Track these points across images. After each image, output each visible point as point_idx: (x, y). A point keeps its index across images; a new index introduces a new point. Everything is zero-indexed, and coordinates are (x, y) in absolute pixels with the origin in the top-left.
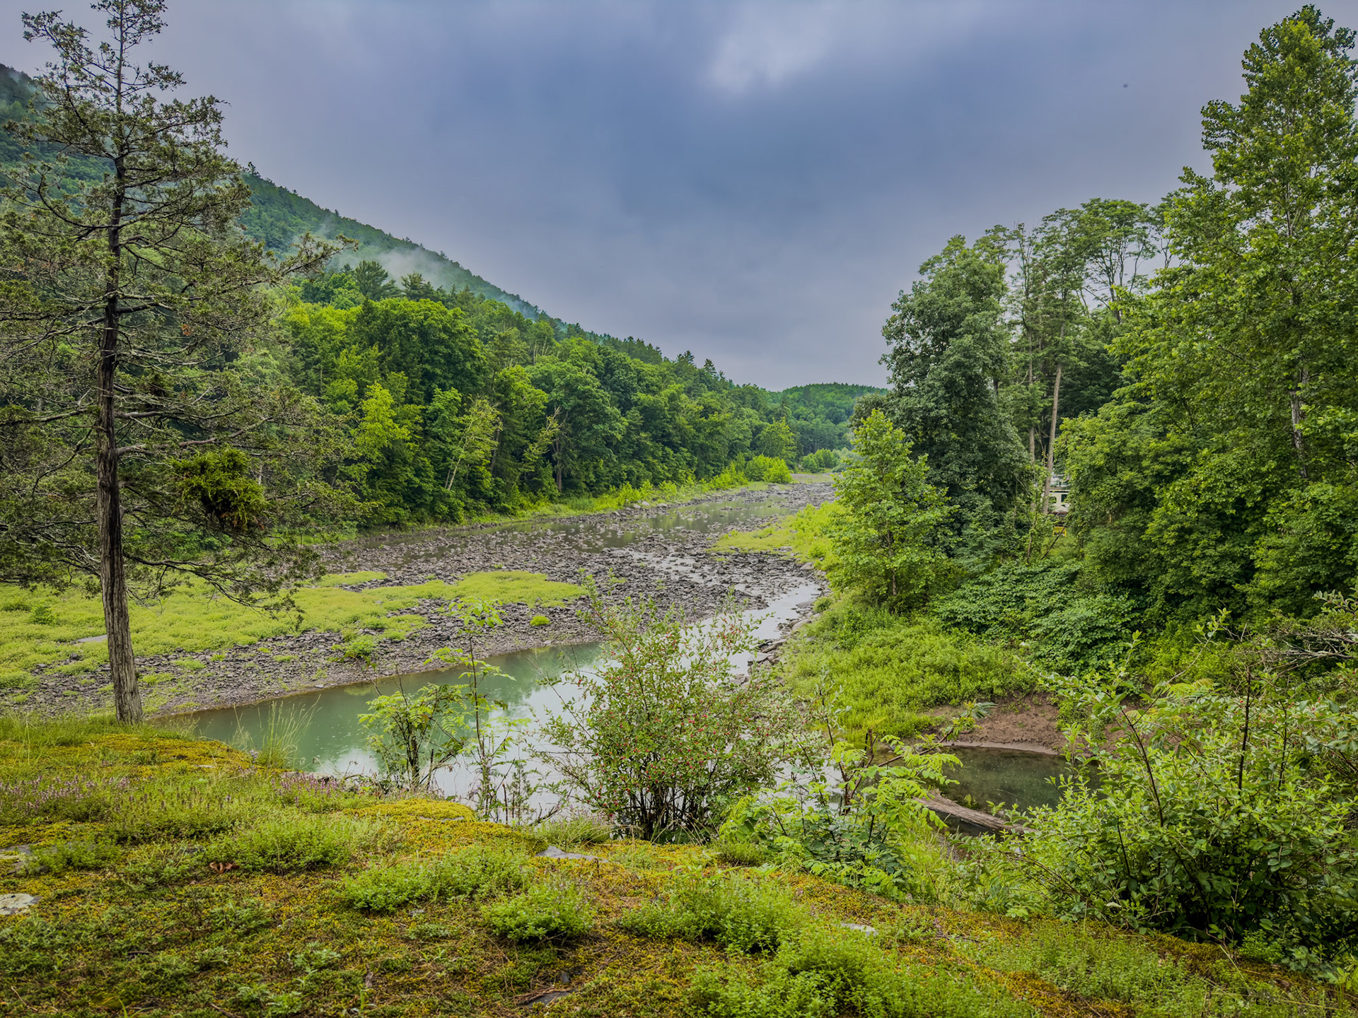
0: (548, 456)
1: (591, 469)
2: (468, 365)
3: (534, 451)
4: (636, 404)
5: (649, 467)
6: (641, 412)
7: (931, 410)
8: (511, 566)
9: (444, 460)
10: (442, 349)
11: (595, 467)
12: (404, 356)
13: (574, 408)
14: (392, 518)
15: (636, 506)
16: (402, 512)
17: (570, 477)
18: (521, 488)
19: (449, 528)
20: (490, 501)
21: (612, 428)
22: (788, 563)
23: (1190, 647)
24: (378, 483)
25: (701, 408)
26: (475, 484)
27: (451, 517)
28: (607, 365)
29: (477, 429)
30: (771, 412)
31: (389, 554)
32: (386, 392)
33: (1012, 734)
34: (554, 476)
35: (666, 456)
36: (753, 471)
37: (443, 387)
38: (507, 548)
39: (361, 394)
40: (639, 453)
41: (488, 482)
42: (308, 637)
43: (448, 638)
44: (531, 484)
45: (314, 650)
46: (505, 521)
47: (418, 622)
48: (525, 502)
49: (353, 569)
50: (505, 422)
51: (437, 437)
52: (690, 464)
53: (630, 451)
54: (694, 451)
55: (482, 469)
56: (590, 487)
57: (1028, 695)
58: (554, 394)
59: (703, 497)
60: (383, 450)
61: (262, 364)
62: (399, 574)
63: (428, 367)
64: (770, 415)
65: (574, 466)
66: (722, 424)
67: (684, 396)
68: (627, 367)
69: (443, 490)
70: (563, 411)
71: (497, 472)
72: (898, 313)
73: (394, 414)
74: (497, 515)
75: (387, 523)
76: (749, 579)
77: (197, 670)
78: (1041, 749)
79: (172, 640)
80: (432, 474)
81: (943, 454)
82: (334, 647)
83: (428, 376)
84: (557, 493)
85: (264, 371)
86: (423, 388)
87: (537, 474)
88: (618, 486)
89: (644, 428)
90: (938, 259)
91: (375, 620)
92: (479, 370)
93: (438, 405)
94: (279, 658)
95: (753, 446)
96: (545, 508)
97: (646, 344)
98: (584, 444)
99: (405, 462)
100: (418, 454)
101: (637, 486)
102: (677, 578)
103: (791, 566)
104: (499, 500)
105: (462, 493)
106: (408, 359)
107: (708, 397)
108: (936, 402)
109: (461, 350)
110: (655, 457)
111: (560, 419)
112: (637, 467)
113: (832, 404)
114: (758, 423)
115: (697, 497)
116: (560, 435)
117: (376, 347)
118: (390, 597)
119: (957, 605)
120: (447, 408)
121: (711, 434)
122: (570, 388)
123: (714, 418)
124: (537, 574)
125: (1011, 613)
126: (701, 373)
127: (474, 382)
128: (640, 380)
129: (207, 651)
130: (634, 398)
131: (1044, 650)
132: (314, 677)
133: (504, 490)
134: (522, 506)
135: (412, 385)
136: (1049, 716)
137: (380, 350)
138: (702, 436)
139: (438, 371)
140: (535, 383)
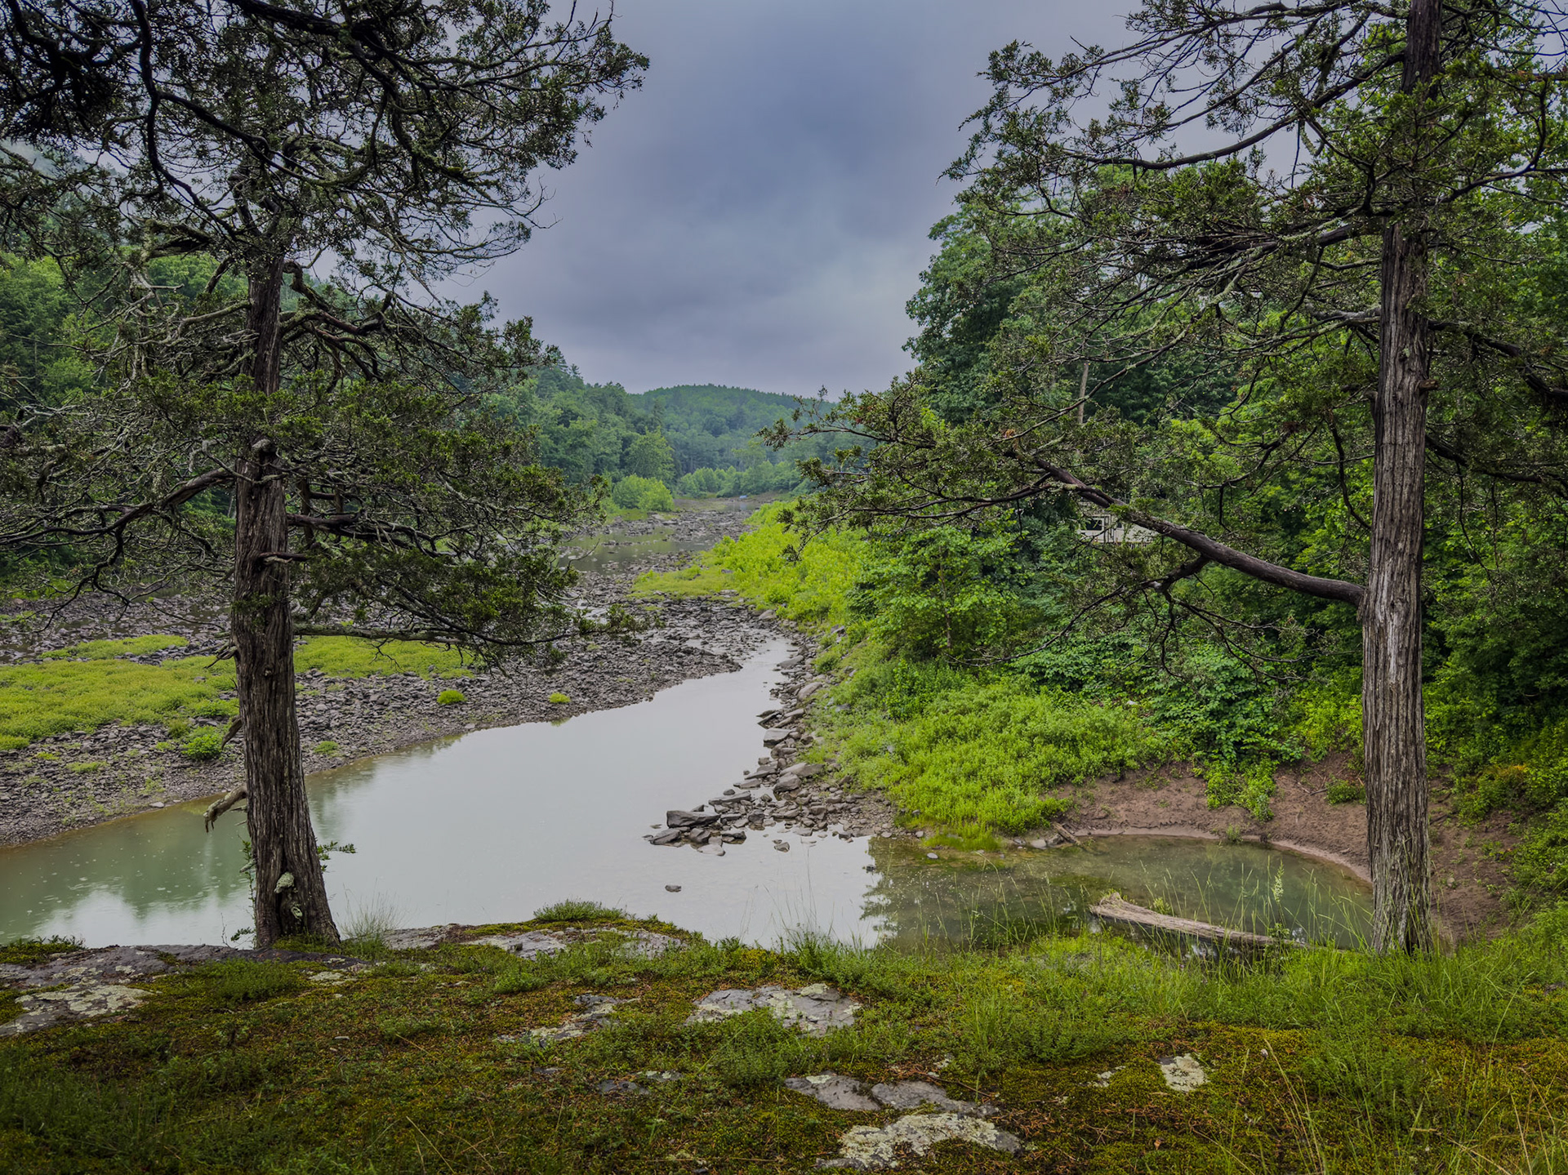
22: (738, 611)
23: (1350, 699)
25: (559, 412)
30: (640, 419)
33: (1156, 816)
36: (623, 495)
42: (111, 733)
43: (328, 727)
45: (130, 752)
49: (125, 631)
57: (1164, 765)
64: (639, 425)
66: (588, 434)
67: (535, 397)
76: (701, 633)
78: (1198, 834)
82: (159, 745)
91: (205, 704)
94: (77, 767)
95: (623, 464)
103: (744, 615)
113: (710, 412)
114: (625, 433)
118: (212, 671)
119: (1042, 657)
121: (573, 447)
123: (577, 425)
125: (1111, 664)
131: (1175, 709)
132: (143, 791)
136: (1196, 791)
138: (561, 450)
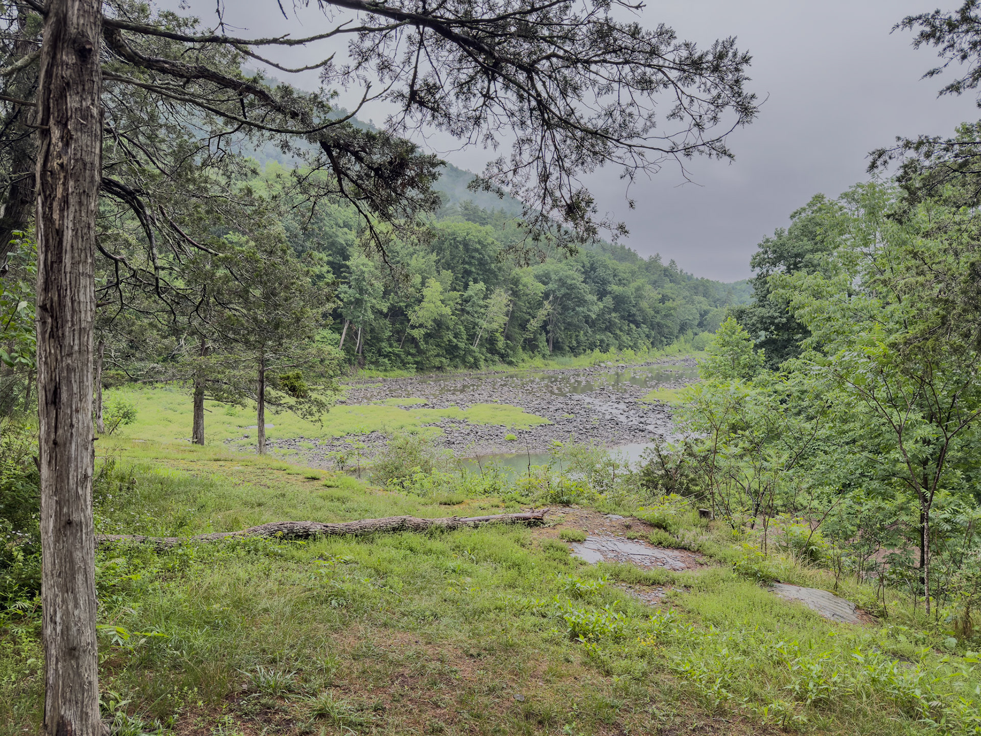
0: (544, 327)
1: (574, 337)
2: (493, 266)
3: (534, 325)
4: (610, 293)
5: (617, 337)
6: (614, 299)
7: (776, 318)
8: (504, 401)
9: (474, 328)
10: (477, 255)
11: (577, 336)
12: (452, 259)
13: (564, 296)
14: (437, 364)
15: (602, 365)
16: (444, 360)
17: (558, 342)
18: (524, 349)
19: (474, 372)
20: (502, 356)
21: (589, 310)
24: (431, 341)
25: (660, 296)
26: (493, 344)
27: (475, 365)
28: (592, 265)
29: (495, 309)
30: (718, 300)
31: (431, 387)
32: (438, 283)
34: (547, 341)
35: (630, 330)
36: (698, 343)
37: (476, 281)
38: (506, 389)
39: (423, 284)
40: (609, 327)
41: (501, 343)
42: (374, 435)
44: (531, 346)
46: (511, 370)
47: (438, 432)
48: (526, 358)
49: (408, 395)
50: (515, 304)
51: (468, 313)
52: (648, 337)
53: (603, 326)
54: (652, 327)
55: (498, 335)
56: (572, 349)
58: (550, 285)
59: (654, 360)
60: (435, 320)
61: (363, 265)
62: (435, 401)
63: (467, 266)
64: (716, 302)
65: (561, 335)
66: (674, 309)
67: (647, 288)
68: (606, 267)
69: (471, 347)
70: (556, 298)
71: (508, 337)
72: (761, 250)
73: (442, 298)
74: (506, 365)
75: (434, 367)
76: (659, 422)
77: (310, 449)
79: (299, 431)
80: (465, 337)
81: (786, 347)
82: (388, 442)
83: (467, 273)
84: (548, 353)
85: (364, 269)
86: (463, 280)
87: (535, 339)
88: (592, 350)
89: (615, 310)
90: (804, 209)
91: (413, 428)
92: (500, 269)
93: (470, 292)
94: (356, 446)
95: (700, 325)
96: (538, 362)
97: (627, 248)
98: (569, 320)
99: (448, 328)
100: (457, 324)
101: (605, 350)
102: (609, 417)
104: (508, 356)
105: (484, 350)
106: (455, 261)
107: (668, 288)
108: (780, 313)
109: (489, 256)
110: (621, 330)
111: (553, 303)
112: (607, 337)
114: (706, 308)
115: (650, 360)
116: (553, 314)
117: (435, 254)
118: (425, 415)
120: (476, 295)
121: (666, 316)
122: (562, 282)
123: (669, 304)
124: (519, 407)
126: (666, 270)
127: (496, 277)
128: (615, 276)
129: (317, 439)
130: (609, 289)
133: (511, 349)
134: (523, 360)
135: (456, 279)
137: (437, 255)
138: (659, 317)
139: (473, 269)
140: (538, 278)
